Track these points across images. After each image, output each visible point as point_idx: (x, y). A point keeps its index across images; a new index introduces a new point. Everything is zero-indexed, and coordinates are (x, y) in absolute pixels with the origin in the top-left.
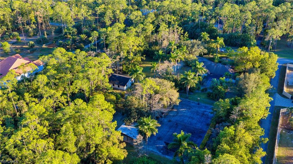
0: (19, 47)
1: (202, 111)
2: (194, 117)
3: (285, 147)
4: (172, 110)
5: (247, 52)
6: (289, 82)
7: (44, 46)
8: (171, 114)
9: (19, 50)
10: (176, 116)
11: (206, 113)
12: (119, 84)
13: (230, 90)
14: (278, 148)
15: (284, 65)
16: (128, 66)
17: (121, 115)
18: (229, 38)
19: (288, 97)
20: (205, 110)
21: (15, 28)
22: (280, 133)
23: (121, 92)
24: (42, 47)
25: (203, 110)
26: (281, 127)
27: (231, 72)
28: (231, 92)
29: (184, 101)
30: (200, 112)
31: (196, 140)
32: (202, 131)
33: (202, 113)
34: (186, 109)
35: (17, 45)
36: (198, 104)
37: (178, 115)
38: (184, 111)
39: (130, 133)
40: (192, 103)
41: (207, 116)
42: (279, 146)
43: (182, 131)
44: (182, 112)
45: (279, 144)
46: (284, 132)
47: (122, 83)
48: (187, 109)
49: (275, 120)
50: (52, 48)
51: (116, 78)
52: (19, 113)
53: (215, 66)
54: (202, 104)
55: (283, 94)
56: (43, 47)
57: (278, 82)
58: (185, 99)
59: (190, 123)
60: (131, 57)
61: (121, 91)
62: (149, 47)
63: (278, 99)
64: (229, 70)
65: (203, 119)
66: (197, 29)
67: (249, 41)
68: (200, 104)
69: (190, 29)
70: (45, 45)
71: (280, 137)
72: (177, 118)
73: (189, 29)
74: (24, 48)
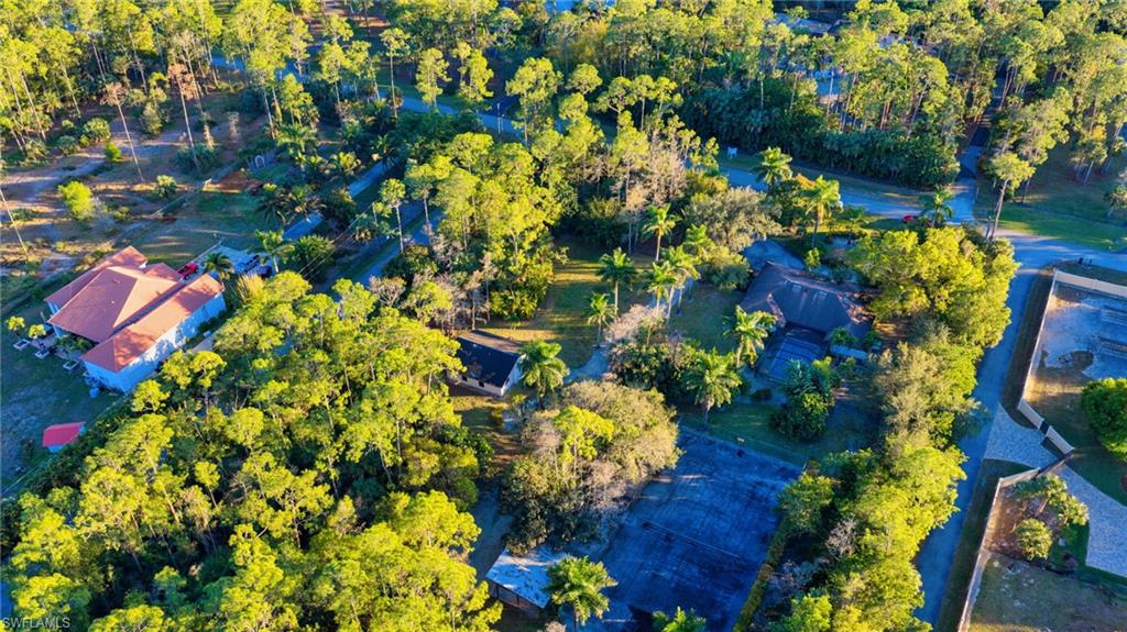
0: (118, 187)
1: (750, 485)
2: (723, 509)
3: (991, 622)
4: (656, 479)
5: (913, 253)
6: (1049, 351)
7: (209, 186)
8: (651, 498)
9: (125, 209)
10: (666, 503)
11: (762, 491)
12: (482, 376)
13: (846, 392)
14: (968, 626)
15: (1044, 272)
16: (510, 298)
17: (493, 499)
18: (866, 149)
19: (1032, 421)
20: (760, 480)
21: (91, 95)
22: (983, 568)
23: (489, 404)
24: (201, 192)
25: (755, 478)
26: (990, 549)
27: (855, 320)
28: (850, 402)
29: (695, 442)
30: (742, 485)
31: (726, 598)
32: (744, 564)
33: (749, 491)
34: (699, 476)
35: (111, 181)
36: (740, 453)
37: (674, 499)
38: (693, 484)
39: (527, 586)
40: (721, 447)
41: (763, 503)
42: (973, 620)
43: (679, 608)
44: (685, 487)
45: (973, 612)
46: (996, 564)
47: (493, 374)
48: (703, 473)
49: (974, 519)
50: (236, 191)
51: (470, 354)
52: (180, 514)
53: (805, 295)
54: (753, 453)
55: (1019, 408)
56: (204, 189)
57: (1010, 352)
58: (698, 430)
59: (708, 532)
60: (518, 266)
61: (489, 401)
62: (580, 201)
63: (1000, 428)
64: (850, 311)
65: (749, 517)
66: (753, 111)
67: (933, 166)
68: (747, 452)
69: (728, 108)
70: (212, 183)
71: (980, 587)
72: (670, 513)
73: (724, 108)
74: (139, 193)
